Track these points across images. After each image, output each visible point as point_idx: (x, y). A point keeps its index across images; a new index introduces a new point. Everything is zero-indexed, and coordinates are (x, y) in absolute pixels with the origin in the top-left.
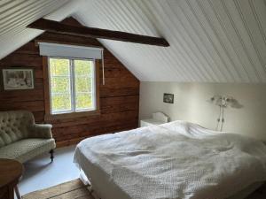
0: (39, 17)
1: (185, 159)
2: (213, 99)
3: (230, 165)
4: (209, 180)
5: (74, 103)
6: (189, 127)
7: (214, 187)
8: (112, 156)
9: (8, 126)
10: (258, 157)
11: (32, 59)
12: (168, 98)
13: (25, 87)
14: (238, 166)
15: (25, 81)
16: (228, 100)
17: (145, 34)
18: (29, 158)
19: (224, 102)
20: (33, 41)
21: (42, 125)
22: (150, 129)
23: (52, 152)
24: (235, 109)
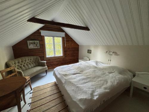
0: (32, 17)
1: (95, 77)
2: (107, 52)
3: (115, 81)
4: (105, 88)
5: (55, 53)
6: (97, 63)
7: (107, 92)
8: (66, 75)
9: (30, 62)
10: (126, 77)
11: (38, 37)
12: (89, 52)
13: (36, 48)
14: (118, 81)
15: (36, 45)
16: (113, 52)
17: (80, 25)
18: (38, 73)
19: (111, 53)
20: (38, 30)
21: (43, 61)
22: (82, 63)
23: (46, 71)
24: (116, 56)
